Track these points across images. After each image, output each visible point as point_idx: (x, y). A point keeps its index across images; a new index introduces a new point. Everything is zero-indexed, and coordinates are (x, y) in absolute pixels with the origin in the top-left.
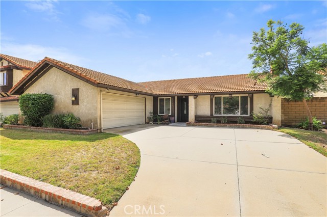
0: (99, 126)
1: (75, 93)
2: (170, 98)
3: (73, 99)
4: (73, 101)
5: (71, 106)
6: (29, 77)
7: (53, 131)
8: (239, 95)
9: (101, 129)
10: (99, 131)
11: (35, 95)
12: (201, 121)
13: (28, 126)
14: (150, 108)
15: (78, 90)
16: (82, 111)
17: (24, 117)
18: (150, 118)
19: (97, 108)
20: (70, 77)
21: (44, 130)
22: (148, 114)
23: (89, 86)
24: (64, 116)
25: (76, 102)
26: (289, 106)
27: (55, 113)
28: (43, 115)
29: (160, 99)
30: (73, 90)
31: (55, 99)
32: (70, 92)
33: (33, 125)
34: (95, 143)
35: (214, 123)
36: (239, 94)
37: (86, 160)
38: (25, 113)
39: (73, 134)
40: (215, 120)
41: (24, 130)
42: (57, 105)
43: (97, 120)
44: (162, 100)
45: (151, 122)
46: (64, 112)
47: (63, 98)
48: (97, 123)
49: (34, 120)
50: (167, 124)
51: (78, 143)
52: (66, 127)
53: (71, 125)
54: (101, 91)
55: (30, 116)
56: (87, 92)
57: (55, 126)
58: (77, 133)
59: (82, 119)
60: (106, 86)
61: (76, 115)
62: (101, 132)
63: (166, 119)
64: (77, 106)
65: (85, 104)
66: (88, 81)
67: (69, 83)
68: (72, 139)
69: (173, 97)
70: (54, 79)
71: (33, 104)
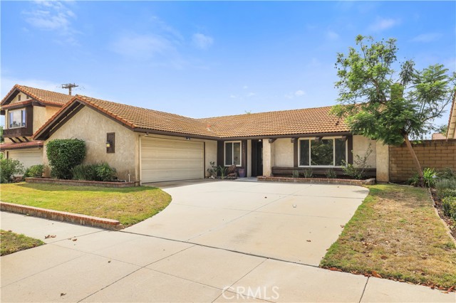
0: (137, 179)
1: (111, 139)
2: (240, 142)
3: (108, 145)
4: (108, 148)
5: (106, 153)
6: (57, 118)
7: (85, 184)
8: (333, 138)
9: (139, 182)
10: (137, 184)
11: (65, 141)
12: (280, 174)
13: (55, 179)
14: (212, 156)
15: (113, 134)
16: (118, 160)
17: (51, 168)
18: (211, 171)
19: (134, 156)
20: (104, 118)
21: (75, 184)
22: (208, 165)
23: (126, 130)
24: (97, 166)
25: (111, 149)
26: (403, 152)
27: (87, 163)
28: (73, 165)
29: (226, 144)
30: (108, 135)
31: (87, 145)
32: (105, 138)
33: (61, 177)
34: (127, 194)
35: (295, 177)
36: (334, 135)
37: (116, 204)
38: (53, 163)
39: (107, 187)
40: (297, 173)
41: (52, 183)
42: (89, 153)
43: (134, 172)
44: (229, 146)
45: (212, 177)
46: (97, 161)
47: (96, 145)
48: (134, 175)
49: (63, 171)
50: (233, 179)
51: (111, 193)
52: (100, 179)
53: (104, 177)
54: (139, 136)
55: (59, 166)
56: (123, 137)
57: (87, 178)
58: (112, 186)
59: (118, 170)
60: (145, 131)
61: (111, 165)
62: (139, 185)
63: (233, 172)
64: (112, 154)
65: (122, 152)
66: (124, 124)
67: (103, 126)
68: (105, 191)
69: (245, 141)
70: (86, 121)
71: (63, 152)
